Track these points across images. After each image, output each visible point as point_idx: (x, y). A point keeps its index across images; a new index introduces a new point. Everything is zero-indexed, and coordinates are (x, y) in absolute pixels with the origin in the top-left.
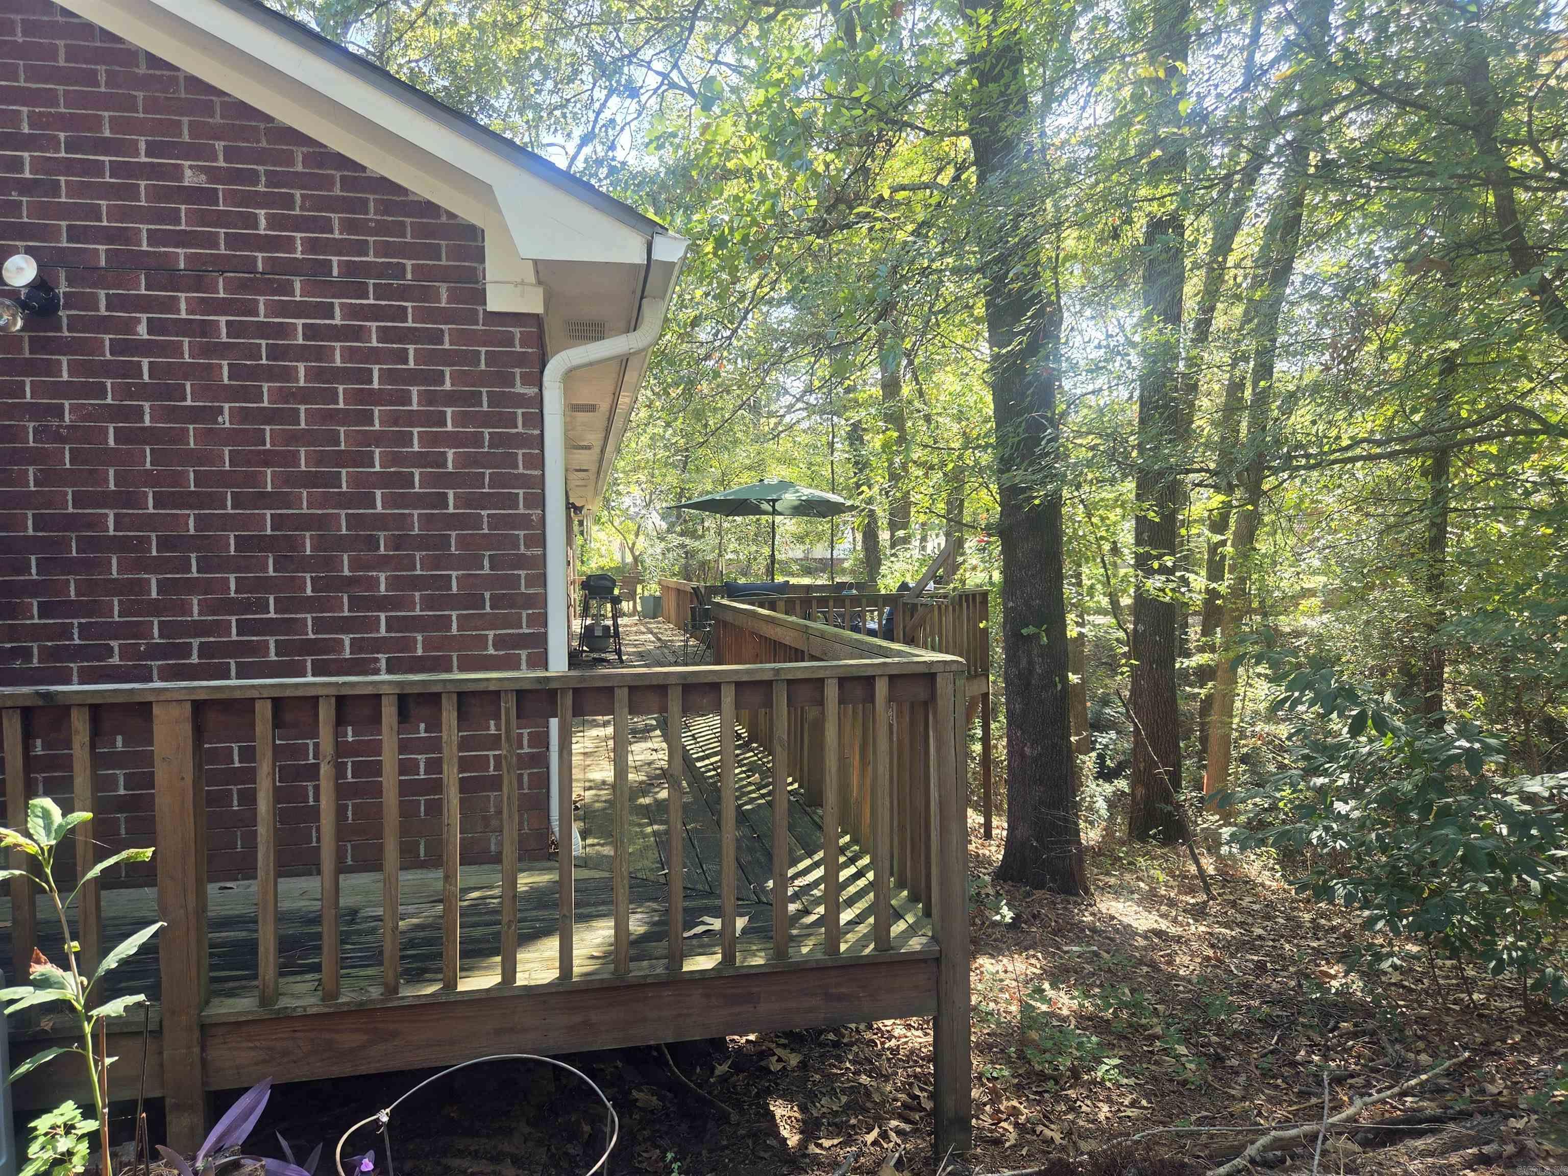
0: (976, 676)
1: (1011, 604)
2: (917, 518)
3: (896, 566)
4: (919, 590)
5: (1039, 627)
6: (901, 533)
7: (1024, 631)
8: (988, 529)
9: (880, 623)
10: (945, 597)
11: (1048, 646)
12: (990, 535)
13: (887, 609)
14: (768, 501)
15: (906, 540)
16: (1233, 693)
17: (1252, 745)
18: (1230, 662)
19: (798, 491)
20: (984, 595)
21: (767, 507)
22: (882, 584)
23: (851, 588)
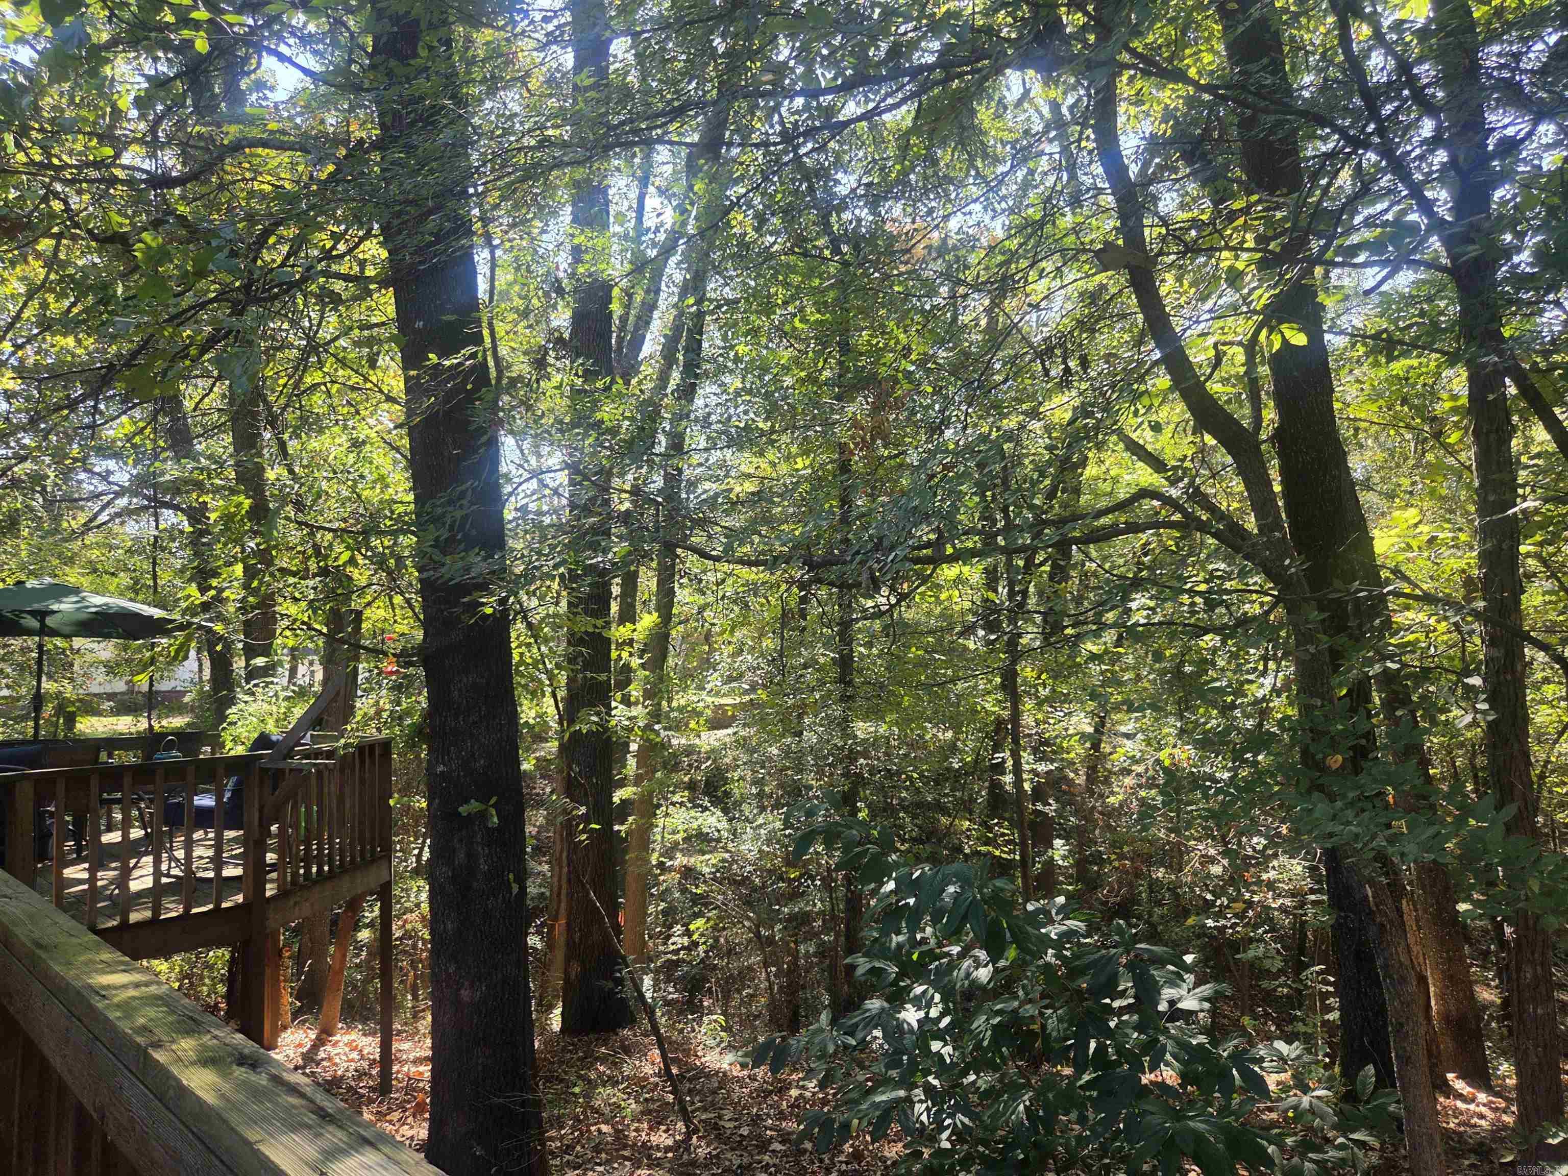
0: (374, 860)
1: (440, 768)
2: (283, 641)
3: (253, 708)
4: (288, 747)
5: (484, 800)
6: (260, 661)
7: (463, 810)
8: (404, 658)
9: (220, 799)
10: (330, 754)
11: (499, 829)
12: (409, 664)
13: (231, 783)
14: (33, 613)
15: (269, 670)
16: (652, 826)
17: (670, 879)
18: (651, 794)
19: (83, 598)
20: (386, 746)
21: (34, 623)
22: (227, 737)
23: (170, 746)
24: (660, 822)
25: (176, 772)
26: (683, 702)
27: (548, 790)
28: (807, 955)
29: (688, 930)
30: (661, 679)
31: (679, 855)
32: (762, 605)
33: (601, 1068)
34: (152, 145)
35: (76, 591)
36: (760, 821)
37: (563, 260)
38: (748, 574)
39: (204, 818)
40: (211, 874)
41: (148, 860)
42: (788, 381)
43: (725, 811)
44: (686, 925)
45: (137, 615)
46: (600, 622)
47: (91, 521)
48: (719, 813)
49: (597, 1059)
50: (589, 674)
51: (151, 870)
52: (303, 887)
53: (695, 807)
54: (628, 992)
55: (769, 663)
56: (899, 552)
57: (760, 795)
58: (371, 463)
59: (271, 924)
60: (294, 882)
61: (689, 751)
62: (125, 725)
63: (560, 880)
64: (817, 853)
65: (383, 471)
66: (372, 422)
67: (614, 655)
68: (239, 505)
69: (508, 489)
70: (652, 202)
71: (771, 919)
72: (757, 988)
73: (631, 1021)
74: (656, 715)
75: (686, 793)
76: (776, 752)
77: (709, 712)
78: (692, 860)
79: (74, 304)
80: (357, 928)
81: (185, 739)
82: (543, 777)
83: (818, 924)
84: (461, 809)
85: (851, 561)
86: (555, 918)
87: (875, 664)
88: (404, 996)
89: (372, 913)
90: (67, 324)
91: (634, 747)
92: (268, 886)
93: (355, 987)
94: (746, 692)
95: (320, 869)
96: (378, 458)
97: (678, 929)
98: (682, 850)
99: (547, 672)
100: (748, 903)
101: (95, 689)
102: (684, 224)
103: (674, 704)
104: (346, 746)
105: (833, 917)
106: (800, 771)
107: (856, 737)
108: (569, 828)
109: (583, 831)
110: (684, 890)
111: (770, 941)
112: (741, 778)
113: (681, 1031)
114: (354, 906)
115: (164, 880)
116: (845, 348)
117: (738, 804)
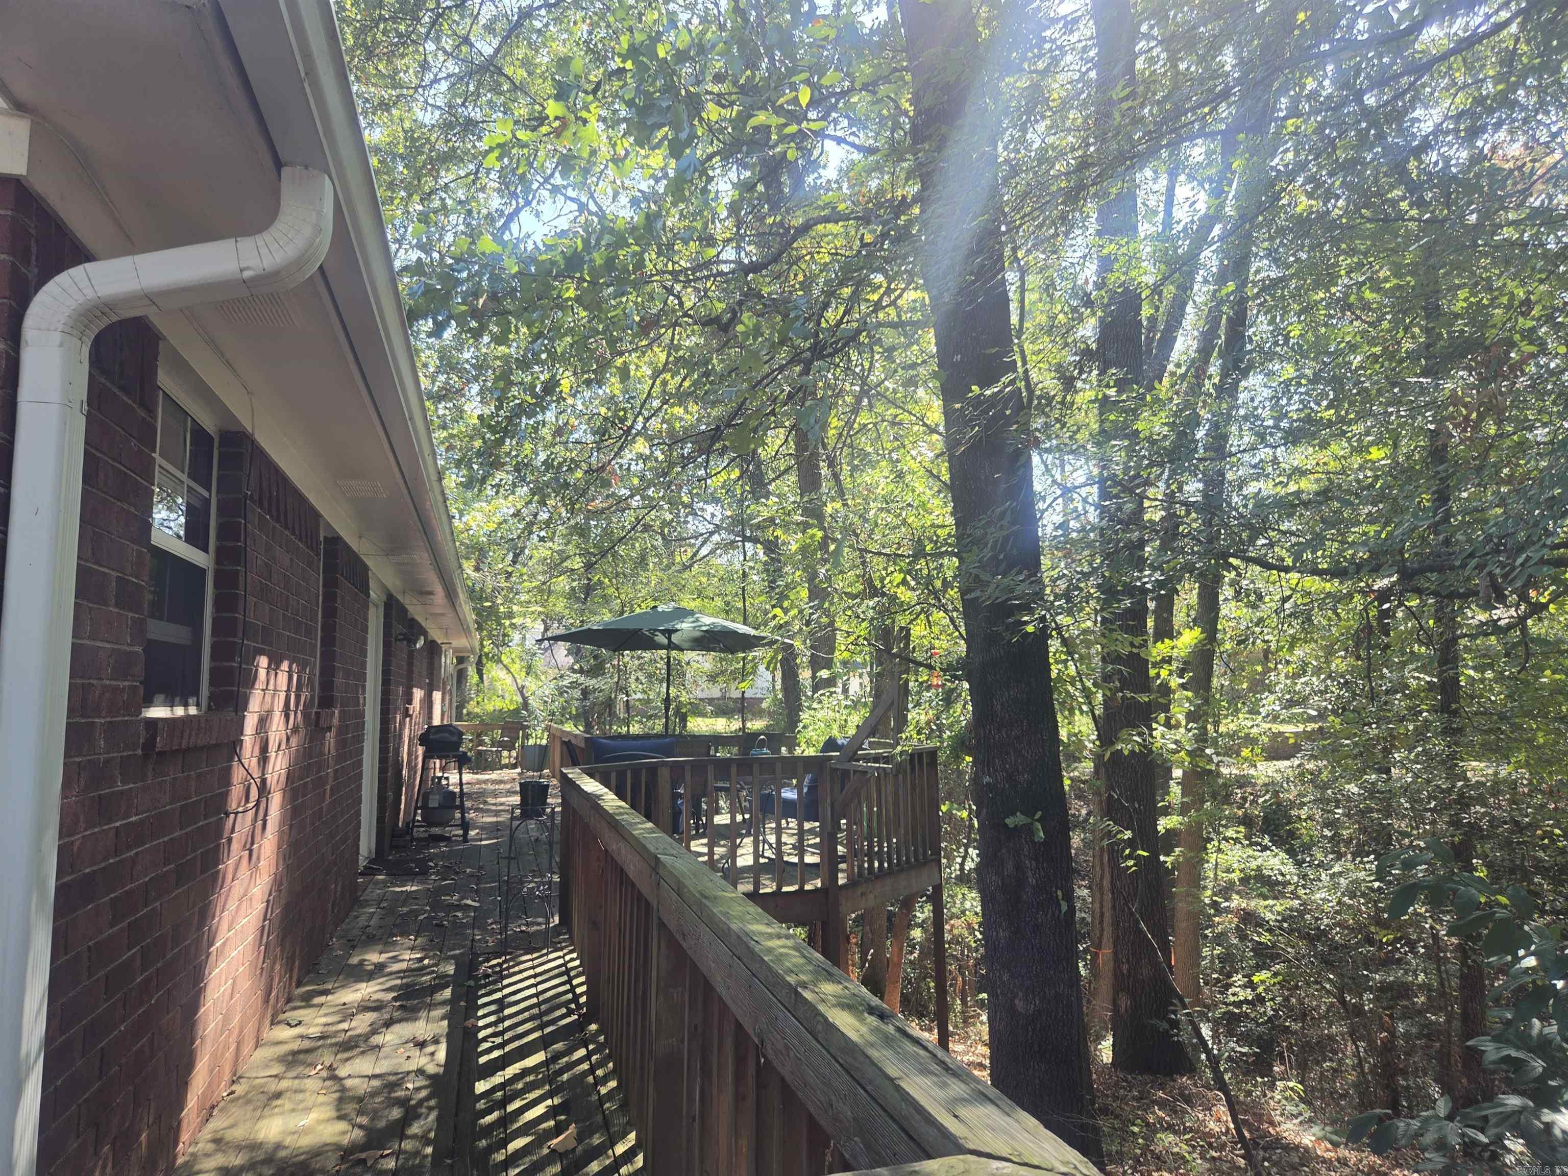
0: (926, 863)
1: (987, 779)
3: (820, 715)
4: (851, 751)
5: (1029, 813)
6: (824, 674)
7: (1009, 821)
9: (800, 793)
10: (887, 760)
11: (1045, 844)
12: (954, 678)
13: (808, 778)
14: (663, 632)
15: (830, 682)
16: (1203, 861)
17: (1225, 923)
18: (1199, 824)
19: (697, 620)
20: (933, 754)
21: (662, 639)
22: (801, 739)
23: (762, 744)
24: (1213, 858)
25: (768, 765)
26: (1233, 727)
27: (1084, 812)
28: (1407, 1036)
29: (1251, 982)
30: (1206, 701)
31: (1235, 896)
32: (1330, 619)
33: (1160, 1113)
34: (737, 239)
35: (691, 613)
36: (1337, 868)
37: (1090, 272)
38: (1313, 584)
39: (789, 809)
40: (795, 860)
41: (748, 841)
42: (1357, 360)
43: (1291, 852)
44: (1248, 976)
45: (734, 633)
46: (1138, 641)
47: (695, 555)
48: (1283, 855)
49: (1155, 1102)
50: (1129, 694)
51: (751, 850)
52: (867, 880)
53: (1251, 844)
54: (1185, 1036)
55: (1341, 686)
56: (1533, 553)
57: (1335, 839)
58: (913, 491)
59: (843, 909)
60: (860, 874)
61: (1243, 782)
62: (721, 725)
63: (1102, 907)
64: (1416, 914)
65: (924, 498)
66: (914, 453)
67: (1152, 672)
68: (813, 536)
69: (1041, 505)
70: (1183, 191)
71: (1359, 986)
72: (1340, 1062)
73: (1191, 1069)
74: (1202, 738)
75: (1242, 829)
76: (1355, 790)
77: (1266, 740)
78: (1253, 903)
79: (684, 379)
80: (910, 927)
81: (773, 739)
82: (1079, 797)
83: (1420, 1000)
84: (1007, 821)
85: (1464, 566)
86: (1099, 946)
87: (1492, 690)
88: (954, 999)
89: (924, 912)
90: (681, 397)
91: (1177, 773)
92: (840, 875)
93: (910, 983)
94: (1311, 719)
95: (881, 864)
96: (920, 488)
97: (1239, 979)
98: (1238, 893)
99: (1084, 689)
100: (1327, 962)
101: (701, 695)
102: (1222, 206)
103: (1222, 729)
104: (901, 753)
105: (1443, 994)
106: (1388, 816)
107: (1466, 779)
108: (1114, 853)
109: (1130, 857)
110: (1243, 937)
111: (1358, 1010)
112: (1310, 818)
113: (1249, 1093)
114: (908, 905)
115: (762, 860)
116: (1433, 312)
117: (1307, 848)
